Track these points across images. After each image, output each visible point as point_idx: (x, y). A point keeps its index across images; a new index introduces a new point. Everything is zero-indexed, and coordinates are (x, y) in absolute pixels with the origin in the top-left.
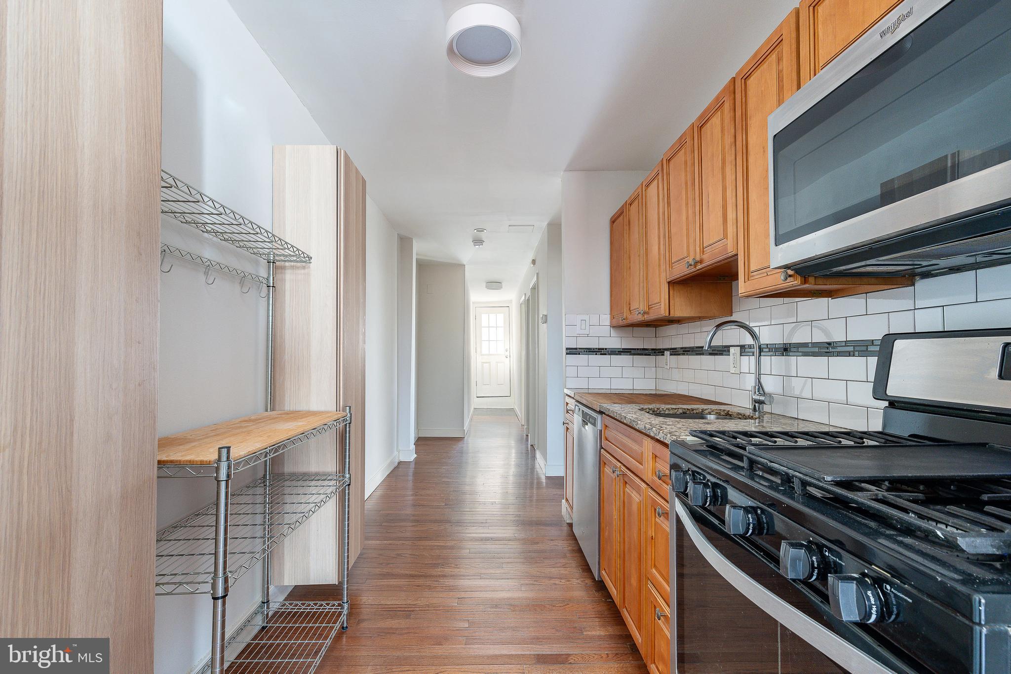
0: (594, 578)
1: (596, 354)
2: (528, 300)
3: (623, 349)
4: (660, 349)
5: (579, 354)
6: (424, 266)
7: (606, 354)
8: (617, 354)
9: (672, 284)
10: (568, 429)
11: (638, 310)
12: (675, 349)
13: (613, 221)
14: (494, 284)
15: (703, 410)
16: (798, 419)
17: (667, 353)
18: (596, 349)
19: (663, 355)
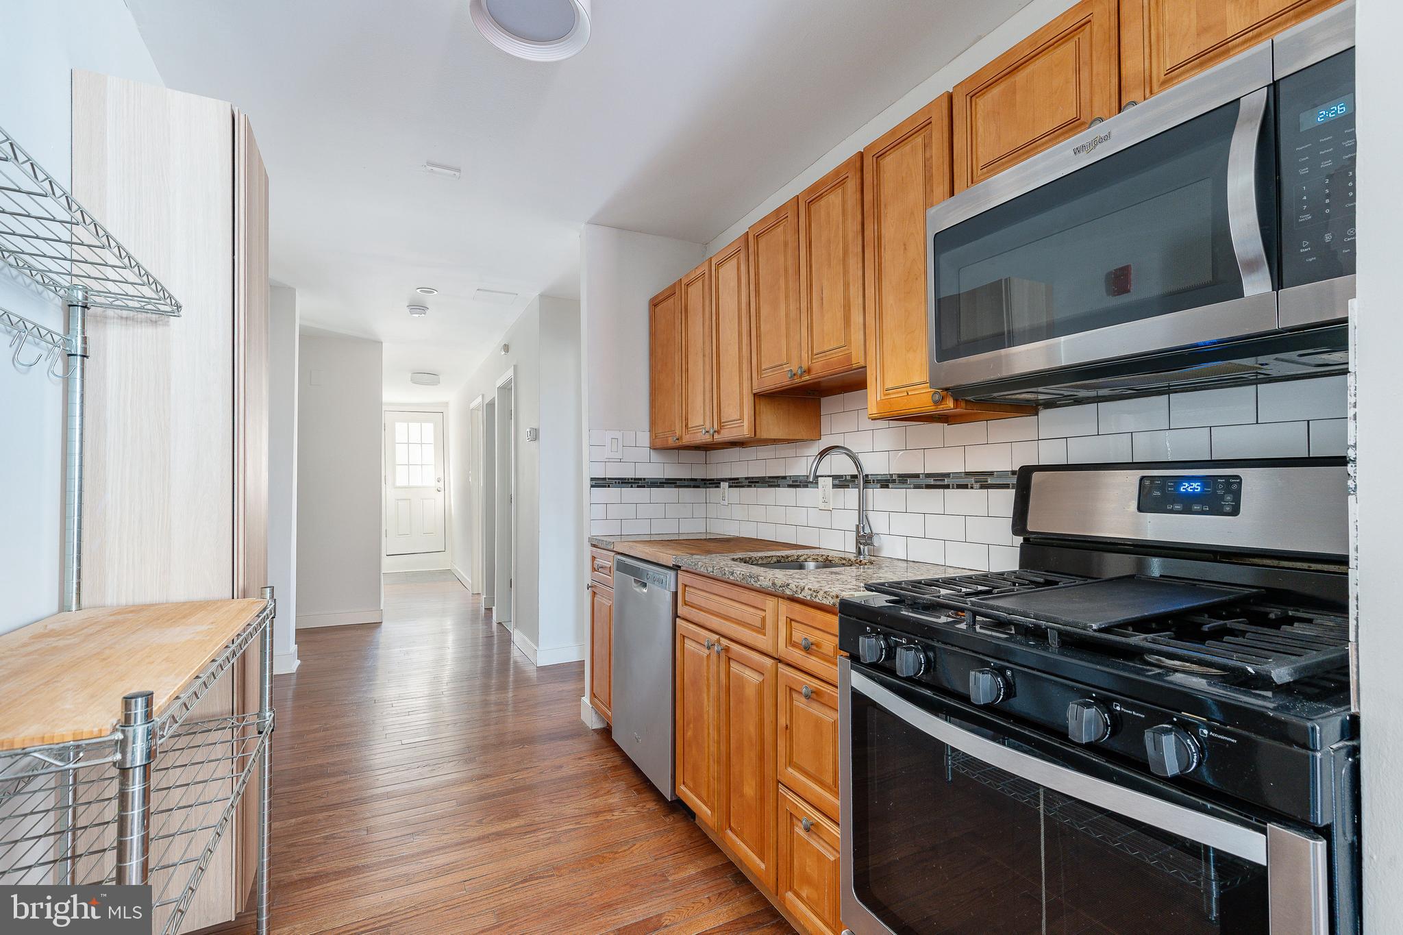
1: (632, 487)
2: (491, 405)
3: (666, 479)
4: (713, 480)
5: (609, 487)
6: (313, 340)
7: (644, 487)
8: (658, 487)
9: (757, 396)
10: (594, 594)
11: (700, 427)
12: (737, 479)
13: (655, 303)
14: (426, 376)
15: (799, 557)
16: (907, 561)
17: (724, 485)
18: (632, 479)
19: (718, 487)
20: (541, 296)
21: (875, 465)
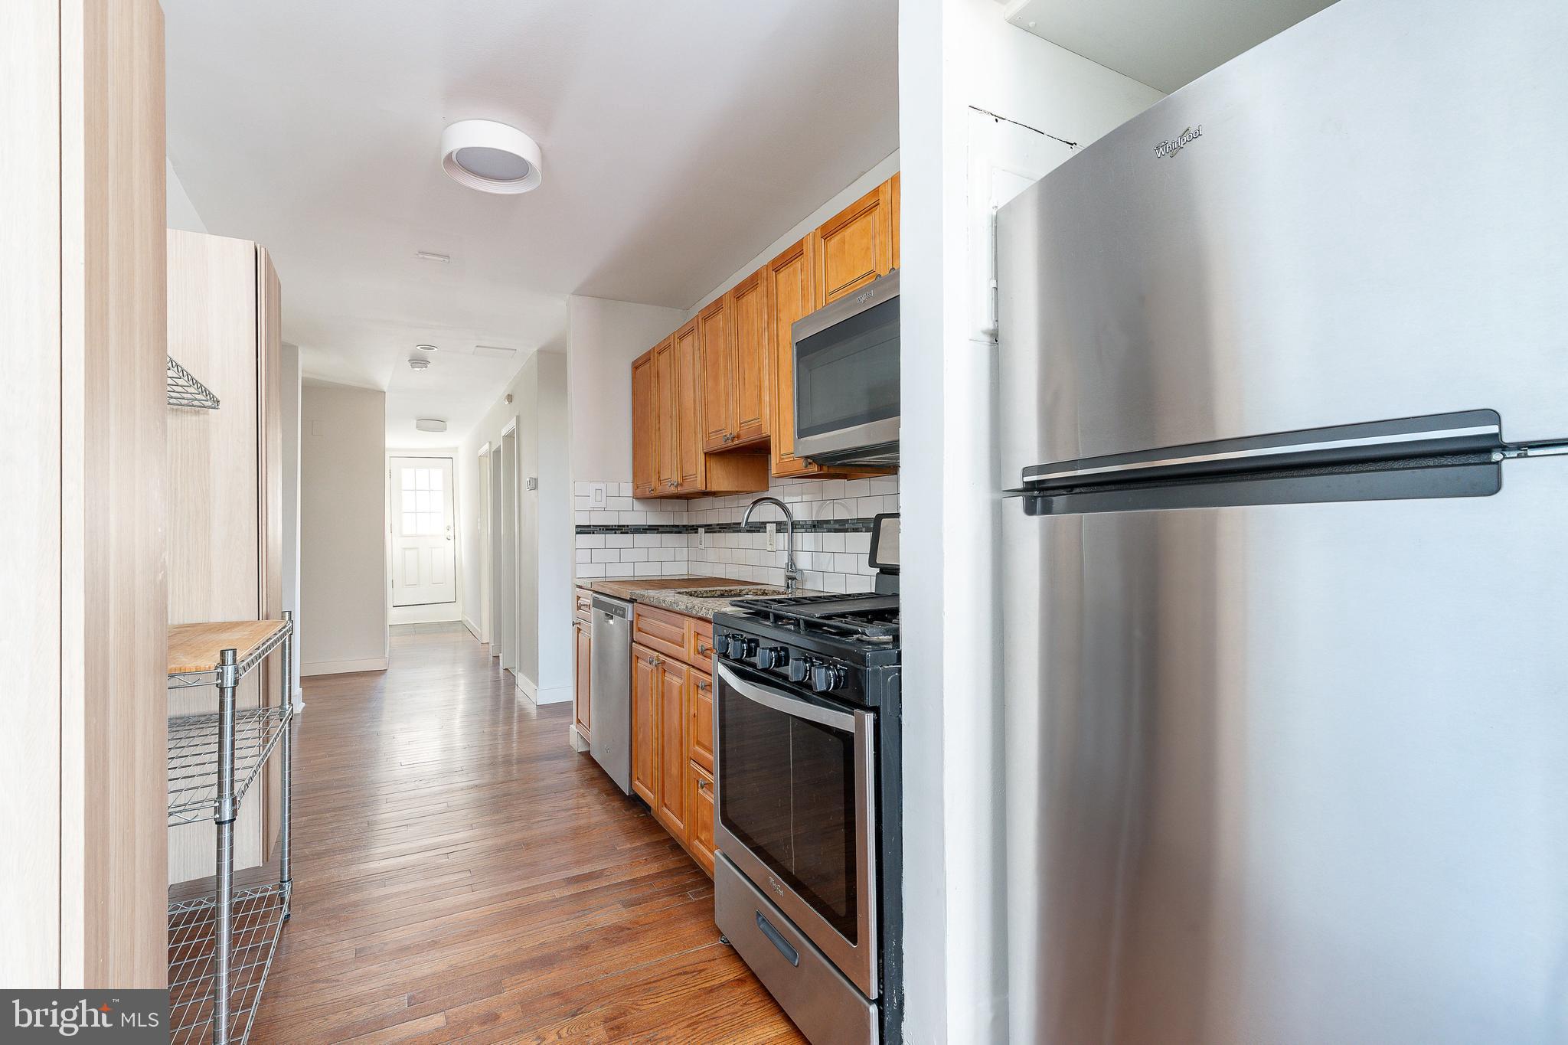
0: (621, 792)
1: (615, 533)
2: (497, 452)
3: (649, 526)
4: (693, 526)
5: (593, 533)
6: (314, 390)
7: (627, 533)
8: (641, 533)
9: (708, 455)
10: (579, 630)
11: (669, 480)
12: (711, 525)
13: (636, 366)
14: (432, 423)
17: (701, 530)
18: (615, 526)
19: (697, 532)
20: (538, 351)
21: (800, 513)
